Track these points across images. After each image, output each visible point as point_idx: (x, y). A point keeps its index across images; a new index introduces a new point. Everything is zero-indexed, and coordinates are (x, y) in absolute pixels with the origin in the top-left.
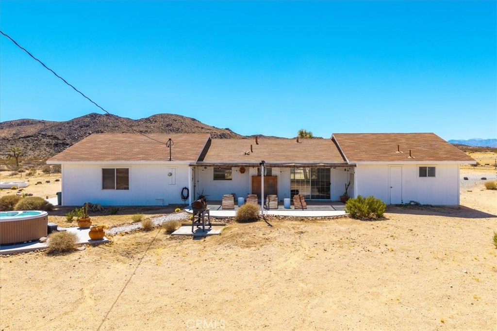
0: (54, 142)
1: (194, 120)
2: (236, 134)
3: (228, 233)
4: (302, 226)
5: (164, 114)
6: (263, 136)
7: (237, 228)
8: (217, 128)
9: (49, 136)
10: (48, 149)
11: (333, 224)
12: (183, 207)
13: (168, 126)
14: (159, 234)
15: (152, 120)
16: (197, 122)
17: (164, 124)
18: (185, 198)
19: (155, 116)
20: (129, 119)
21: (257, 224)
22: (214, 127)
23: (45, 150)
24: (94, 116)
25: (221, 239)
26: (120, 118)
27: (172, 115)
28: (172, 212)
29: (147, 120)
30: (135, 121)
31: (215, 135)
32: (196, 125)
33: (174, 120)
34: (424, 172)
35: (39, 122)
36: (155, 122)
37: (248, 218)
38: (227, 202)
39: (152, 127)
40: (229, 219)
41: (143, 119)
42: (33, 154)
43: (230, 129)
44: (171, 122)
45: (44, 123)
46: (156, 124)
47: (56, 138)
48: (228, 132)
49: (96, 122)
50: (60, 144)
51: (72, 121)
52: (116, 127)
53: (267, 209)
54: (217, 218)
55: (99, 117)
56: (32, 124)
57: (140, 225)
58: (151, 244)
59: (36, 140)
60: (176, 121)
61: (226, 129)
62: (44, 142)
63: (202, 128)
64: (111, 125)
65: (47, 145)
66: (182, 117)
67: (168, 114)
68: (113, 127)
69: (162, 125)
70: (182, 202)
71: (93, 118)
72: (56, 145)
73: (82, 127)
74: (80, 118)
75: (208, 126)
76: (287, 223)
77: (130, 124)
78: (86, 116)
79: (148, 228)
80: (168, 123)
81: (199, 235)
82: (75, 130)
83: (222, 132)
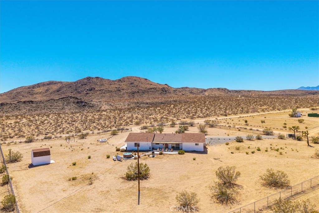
0: (76, 101)
1: (146, 79)
2: (171, 87)
3: (157, 157)
4: (169, 156)
5: (129, 77)
6: (188, 88)
7: (159, 156)
8: (160, 84)
9: (73, 97)
10: (74, 105)
11: (174, 156)
12: (150, 151)
13: (131, 84)
14: (147, 156)
15: (122, 81)
16: (148, 81)
17: (129, 83)
18: (150, 149)
19: (124, 78)
20: (109, 80)
21: (162, 155)
22: (158, 84)
23: (73, 105)
24: (89, 79)
25: (156, 158)
26: (104, 79)
27: (133, 77)
28: (148, 152)
29: (120, 80)
30: (113, 81)
31: (158, 89)
32: (147, 83)
33: (134, 80)
34: (196, 144)
35: (59, 82)
36: (124, 81)
37: (161, 154)
38: (158, 150)
39: (122, 85)
40: (158, 154)
41: (117, 80)
42: (67, 108)
43: (168, 84)
44: (133, 82)
45: (61, 83)
46: (124, 83)
47: (77, 98)
48: (166, 86)
49: (90, 82)
50: (80, 102)
51: (77, 82)
52: (102, 85)
53: (165, 152)
54: (156, 154)
55: (92, 79)
56: (55, 84)
57: (144, 155)
58: (147, 158)
59: (68, 100)
60: (136, 80)
61: (165, 85)
62: (72, 101)
63: (151, 84)
64: (98, 83)
65: (73, 102)
66: (139, 78)
67: (131, 77)
68: (100, 85)
69: (128, 83)
70: (149, 149)
71: (88, 80)
72: (78, 102)
73: (82, 85)
74: (81, 80)
75: (155, 83)
76: (167, 155)
77: (110, 83)
78: (85, 79)
79: (145, 155)
80: (131, 82)
81: (153, 157)
82: (79, 87)
83: (163, 87)
